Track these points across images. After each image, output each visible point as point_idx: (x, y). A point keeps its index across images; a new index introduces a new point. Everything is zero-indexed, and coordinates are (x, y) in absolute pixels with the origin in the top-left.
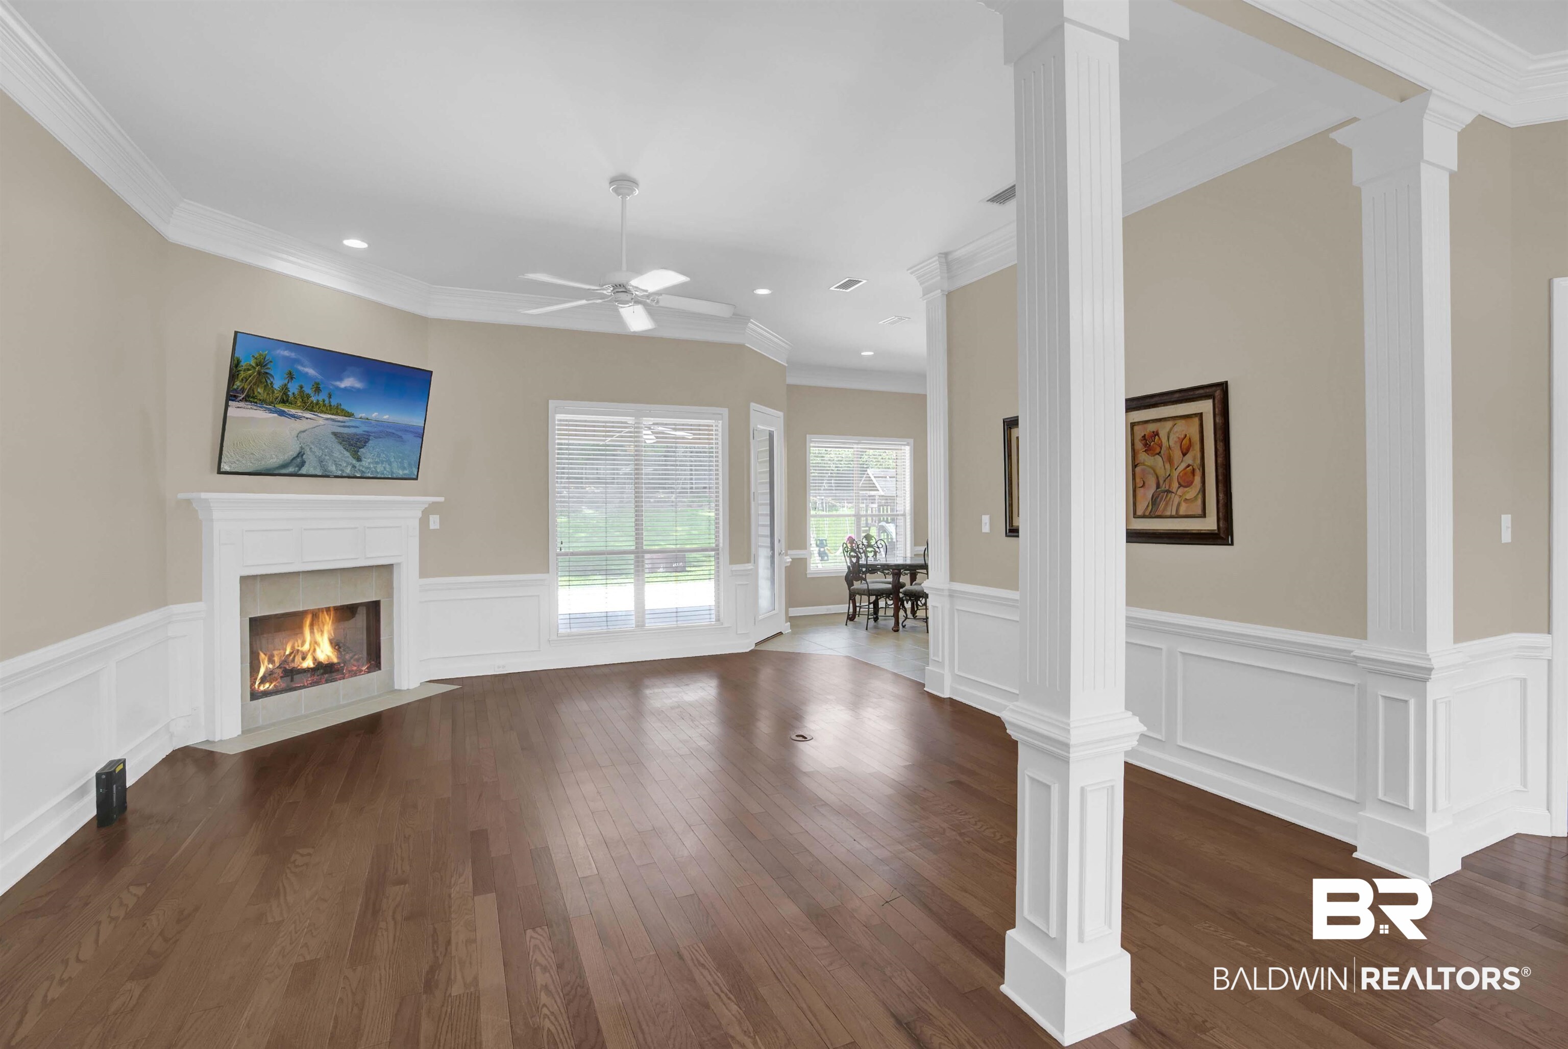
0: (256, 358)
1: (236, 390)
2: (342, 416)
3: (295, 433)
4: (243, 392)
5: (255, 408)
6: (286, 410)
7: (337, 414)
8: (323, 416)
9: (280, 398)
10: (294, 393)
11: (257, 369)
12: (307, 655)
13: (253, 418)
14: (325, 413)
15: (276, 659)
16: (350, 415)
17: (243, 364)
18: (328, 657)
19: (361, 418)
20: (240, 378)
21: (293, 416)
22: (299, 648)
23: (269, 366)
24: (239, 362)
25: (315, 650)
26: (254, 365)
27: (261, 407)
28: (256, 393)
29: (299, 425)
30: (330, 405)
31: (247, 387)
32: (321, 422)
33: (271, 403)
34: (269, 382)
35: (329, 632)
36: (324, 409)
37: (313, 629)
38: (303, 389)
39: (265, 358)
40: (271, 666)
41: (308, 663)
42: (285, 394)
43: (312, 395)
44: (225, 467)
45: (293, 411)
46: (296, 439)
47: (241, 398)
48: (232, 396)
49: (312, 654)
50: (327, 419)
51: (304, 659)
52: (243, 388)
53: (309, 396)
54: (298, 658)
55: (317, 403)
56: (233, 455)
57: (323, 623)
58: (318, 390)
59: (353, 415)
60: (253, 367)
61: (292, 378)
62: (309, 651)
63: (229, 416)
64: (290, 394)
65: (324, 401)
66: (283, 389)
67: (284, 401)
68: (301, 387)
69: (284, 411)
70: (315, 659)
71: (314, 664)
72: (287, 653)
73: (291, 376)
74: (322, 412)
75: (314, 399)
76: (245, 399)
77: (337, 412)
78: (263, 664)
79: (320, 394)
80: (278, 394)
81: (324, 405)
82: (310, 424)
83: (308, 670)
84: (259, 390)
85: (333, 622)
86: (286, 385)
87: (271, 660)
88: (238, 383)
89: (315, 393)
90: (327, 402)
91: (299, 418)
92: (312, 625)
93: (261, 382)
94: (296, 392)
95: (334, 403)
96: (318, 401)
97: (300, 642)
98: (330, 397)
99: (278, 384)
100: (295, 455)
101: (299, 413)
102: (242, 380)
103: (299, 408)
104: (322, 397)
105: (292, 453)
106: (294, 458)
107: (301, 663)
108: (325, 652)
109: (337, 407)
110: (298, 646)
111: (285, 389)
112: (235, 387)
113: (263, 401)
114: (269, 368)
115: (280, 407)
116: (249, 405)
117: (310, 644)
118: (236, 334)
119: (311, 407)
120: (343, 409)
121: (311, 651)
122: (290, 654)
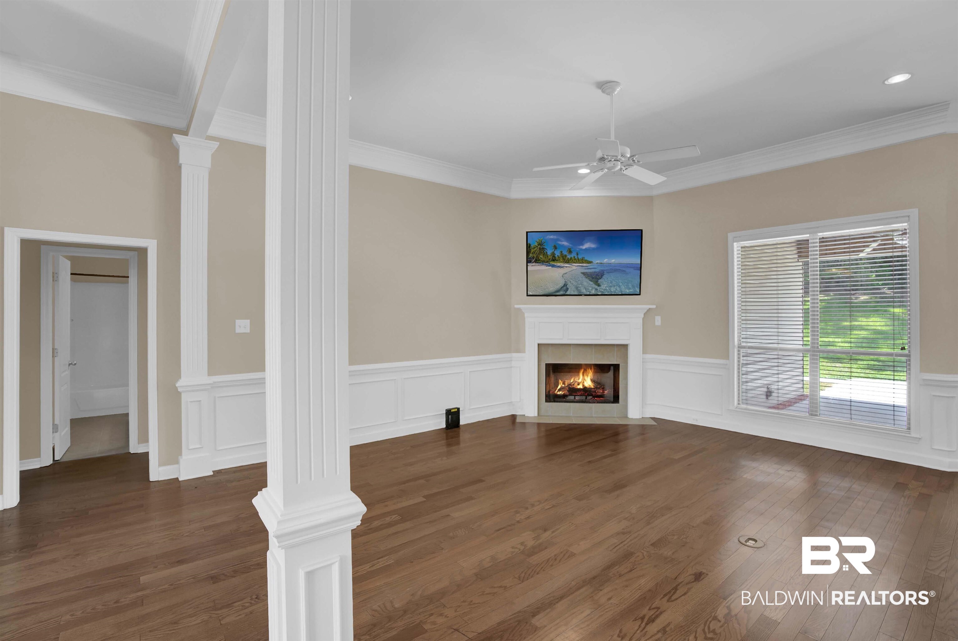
0: (537, 242)
1: (530, 258)
2: (586, 263)
3: (561, 275)
4: (534, 259)
5: (540, 265)
6: (555, 264)
7: (583, 263)
8: (575, 265)
9: (551, 259)
10: (558, 256)
11: (539, 247)
13: (539, 270)
14: (576, 263)
15: (566, 382)
16: (590, 262)
17: (532, 246)
18: (589, 385)
19: (597, 263)
20: (532, 252)
21: (559, 267)
22: (577, 381)
24: (530, 245)
25: (584, 382)
26: (537, 245)
27: (543, 264)
28: (540, 258)
29: (562, 271)
30: (578, 259)
31: (535, 256)
32: (574, 268)
33: (547, 262)
34: (545, 252)
35: (592, 375)
36: (575, 261)
37: (583, 374)
38: (563, 253)
39: (542, 241)
40: (564, 385)
41: (580, 387)
42: (554, 256)
43: (567, 255)
44: (530, 293)
45: (559, 264)
46: (562, 277)
47: (533, 261)
48: (529, 261)
49: (582, 384)
50: (577, 266)
51: (578, 384)
52: (534, 256)
53: (566, 256)
54: (575, 383)
55: (571, 259)
56: (533, 287)
57: (589, 372)
58: (570, 252)
59: (592, 262)
60: (537, 246)
61: (556, 248)
63: (529, 270)
64: (556, 256)
65: (574, 257)
66: (552, 254)
67: (553, 260)
68: (561, 252)
69: (554, 265)
70: (583, 386)
71: (583, 388)
73: (555, 248)
74: (574, 263)
75: (569, 257)
76: (536, 261)
77: (583, 262)
79: (572, 254)
80: (551, 257)
81: (575, 259)
82: (570, 269)
83: (580, 391)
84: (541, 257)
85: (594, 372)
86: (553, 252)
88: (531, 255)
89: (569, 254)
90: (576, 257)
91: (562, 267)
93: (541, 253)
94: (559, 255)
95: (580, 257)
96: (571, 257)
97: (577, 378)
98: (578, 255)
99: (549, 252)
100: (563, 286)
101: (562, 265)
102: (533, 253)
103: (561, 262)
105: (561, 284)
106: (562, 287)
107: (576, 386)
109: (582, 259)
110: (576, 380)
112: (530, 257)
113: (543, 262)
114: (544, 246)
115: (552, 263)
116: (537, 264)
117: (582, 380)
118: (527, 232)
119: (568, 261)
120: (586, 260)
121: (582, 382)
122: (572, 382)
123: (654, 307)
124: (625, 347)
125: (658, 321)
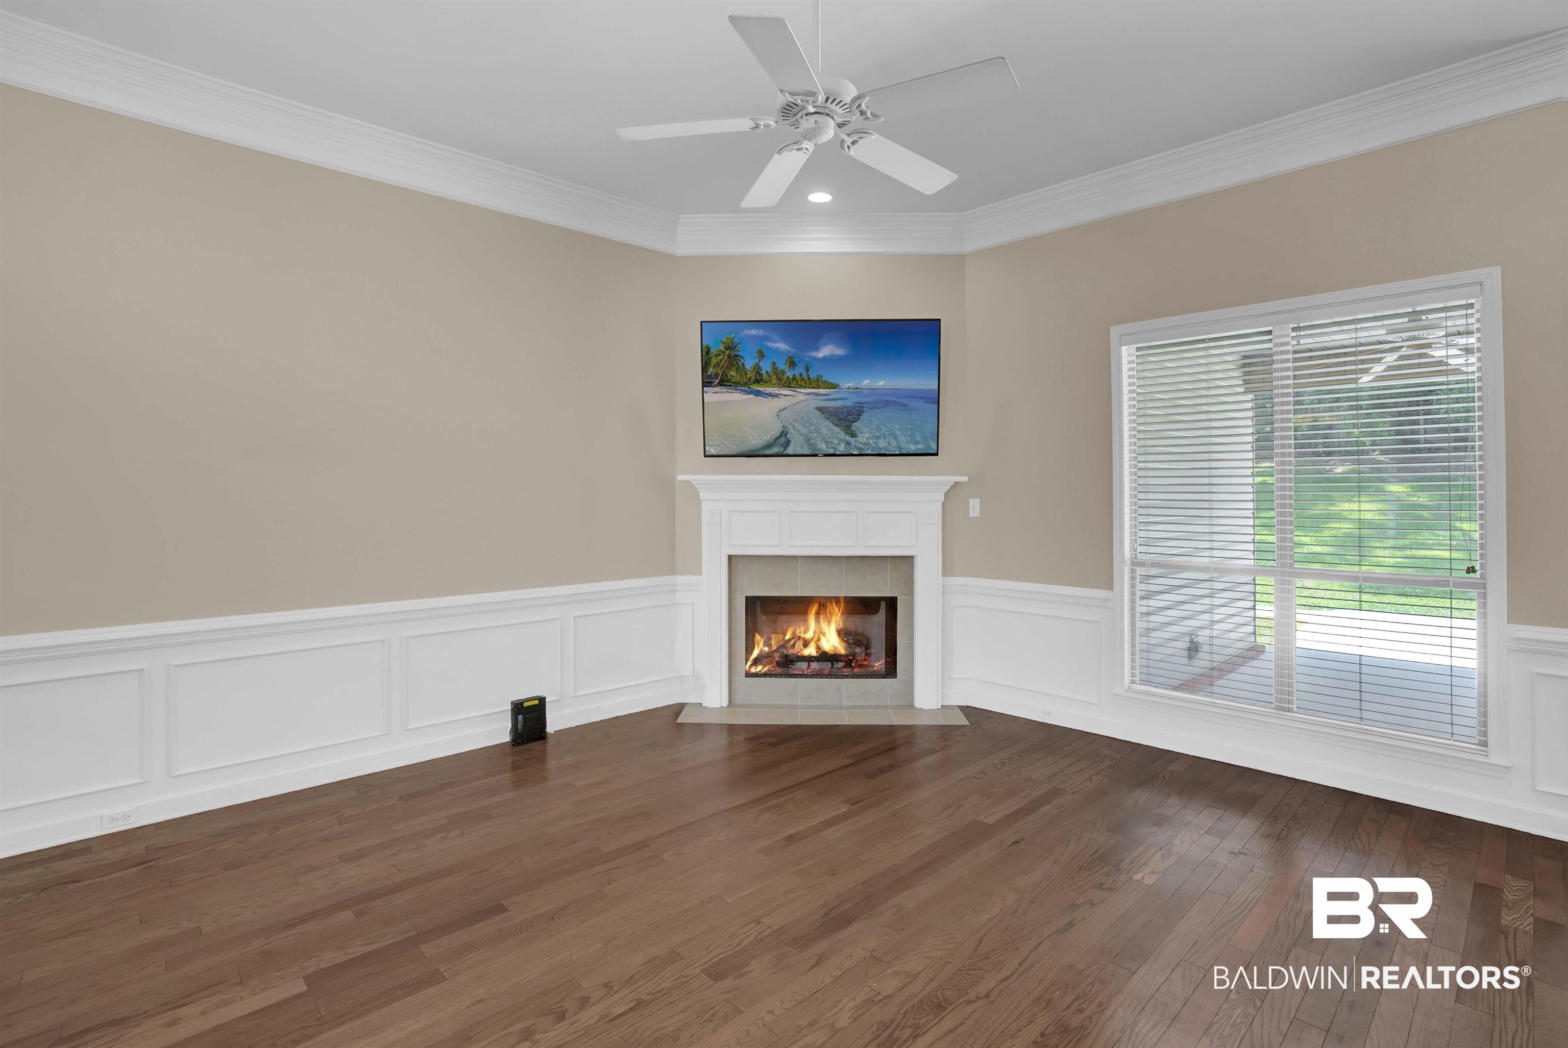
0: (724, 343)
1: (710, 376)
2: (825, 388)
3: (774, 412)
4: (717, 378)
5: (730, 391)
6: (761, 389)
7: (818, 387)
8: (802, 391)
9: (753, 378)
10: (767, 372)
11: (727, 353)
12: (810, 643)
13: (728, 402)
14: (805, 387)
15: (773, 642)
16: (834, 386)
17: (714, 351)
18: (835, 647)
19: (848, 388)
20: (712, 365)
21: (770, 395)
22: (802, 635)
23: (737, 348)
24: (708, 350)
25: (819, 640)
26: (723, 349)
27: (737, 390)
28: (729, 377)
29: (778, 404)
30: (809, 379)
31: (720, 372)
32: (802, 398)
33: (745, 384)
34: (740, 364)
35: (837, 623)
36: (803, 384)
37: (819, 618)
38: (776, 365)
39: (733, 341)
40: (766, 649)
41: (811, 651)
42: (758, 373)
43: (787, 370)
44: (710, 451)
45: (769, 390)
46: (777, 418)
47: (716, 383)
48: (707, 383)
49: (816, 642)
50: (808, 394)
51: (806, 644)
52: (716, 373)
53: (783, 372)
54: (799, 644)
55: (794, 379)
56: (716, 438)
57: (830, 613)
58: (792, 364)
59: (838, 385)
60: (722, 352)
61: (763, 356)
62: (813, 639)
63: (707, 402)
64: (763, 372)
65: (801, 375)
66: (755, 369)
67: (758, 381)
68: (774, 364)
69: (760, 391)
70: (818, 648)
71: (817, 652)
72: (787, 637)
73: (761, 355)
74: (801, 387)
75: (790, 374)
76: (721, 384)
77: (818, 385)
78: (758, 646)
79: (796, 368)
80: (752, 375)
81: (803, 379)
82: (792, 401)
83: (809, 659)
84: (732, 373)
85: (842, 614)
86: (757, 364)
87: (767, 643)
88: (711, 370)
89: (790, 369)
90: (805, 376)
91: (776, 396)
92: (818, 614)
93: (732, 365)
94: (770, 370)
95: (813, 375)
96: (795, 376)
97: (802, 629)
98: (808, 370)
99: (749, 364)
100: (778, 435)
101: (776, 391)
102: (714, 365)
103: (774, 386)
104: (799, 370)
105: (775, 431)
106: (777, 438)
107: (801, 650)
108: (832, 642)
109: (818, 379)
110: (800, 633)
111: (757, 369)
112: (709, 373)
113: (737, 384)
114: (738, 350)
115: (756, 387)
116: (724, 389)
117: (814, 633)
118: (702, 322)
119: (789, 384)
120: (825, 382)
121: (815, 639)
122: (790, 640)
123: (965, 479)
124: (909, 560)
125: (975, 508)
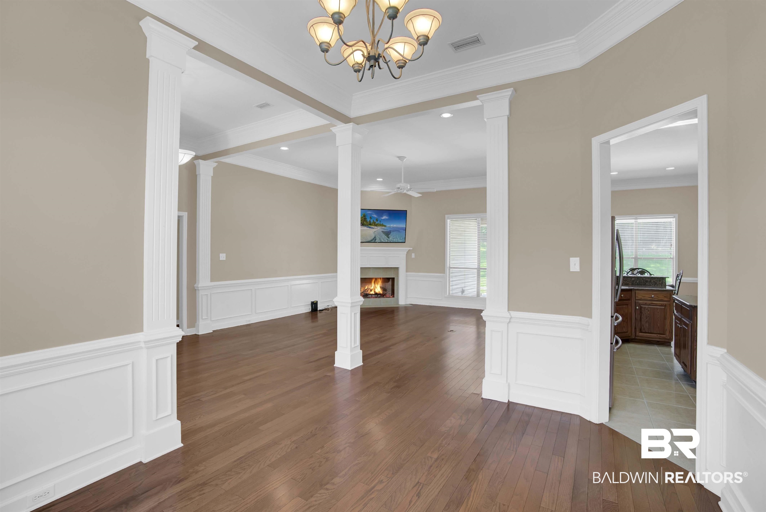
0: (363, 215)
1: (363, 223)
3: (373, 232)
6: (371, 226)
7: (382, 226)
11: (365, 217)
12: (372, 290)
13: (364, 229)
15: (365, 289)
16: (385, 226)
18: (379, 292)
21: (372, 228)
25: (375, 289)
29: (374, 230)
32: (379, 229)
33: (368, 225)
34: (366, 220)
35: (379, 285)
39: (366, 214)
41: (373, 292)
42: (370, 223)
45: (372, 227)
48: (361, 225)
49: (374, 290)
50: (380, 228)
53: (375, 222)
57: (378, 282)
58: (377, 220)
62: (373, 289)
64: (371, 222)
67: (370, 225)
68: (373, 220)
70: (375, 292)
71: (374, 293)
72: (368, 288)
73: (371, 218)
74: (379, 226)
75: (376, 223)
78: (362, 290)
80: (369, 223)
81: (379, 224)
82: (377, 229)
83: (372, 294)
85: (381, 282)
86: (370, 220)
90: (380, 223)
91: (374, 228)
92: (375, 282)
93: (364, 220)
94: (372, 222)
98: (380, 222)
99: (368, 220)
103: (373, 226)
104: (379, 222)
107: (371, 292)
108: (378, 290)
109: (382, 224)
111: (370, 221)
113: (366, 225)
114: (367, 216)
117: (374, 287)
118: (362, 209)
119: (376, 225)
123: (411, 248)
124: (398, 268)
125: (413, 255)
